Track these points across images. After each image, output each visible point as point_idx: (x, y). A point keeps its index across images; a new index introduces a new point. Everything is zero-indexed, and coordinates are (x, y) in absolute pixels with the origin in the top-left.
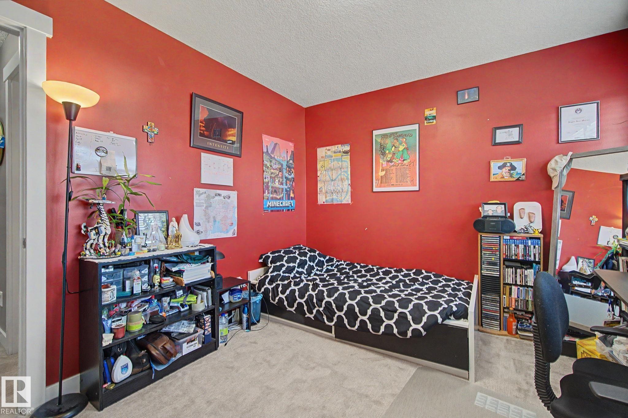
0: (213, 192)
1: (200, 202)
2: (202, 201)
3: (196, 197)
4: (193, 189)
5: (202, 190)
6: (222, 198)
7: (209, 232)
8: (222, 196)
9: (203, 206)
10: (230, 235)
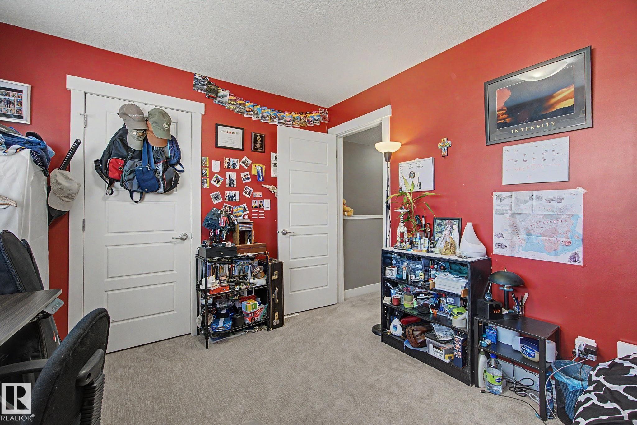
0: (524, 195)
1: (503, 208)
2: (505, 208)
3: (496, 202)
4: (492, 194)
5: (506, 194)
6: (544, 202)
7: (517, 247)
8: (544, 199)
9: (507, 214)
10: (564, 259)
